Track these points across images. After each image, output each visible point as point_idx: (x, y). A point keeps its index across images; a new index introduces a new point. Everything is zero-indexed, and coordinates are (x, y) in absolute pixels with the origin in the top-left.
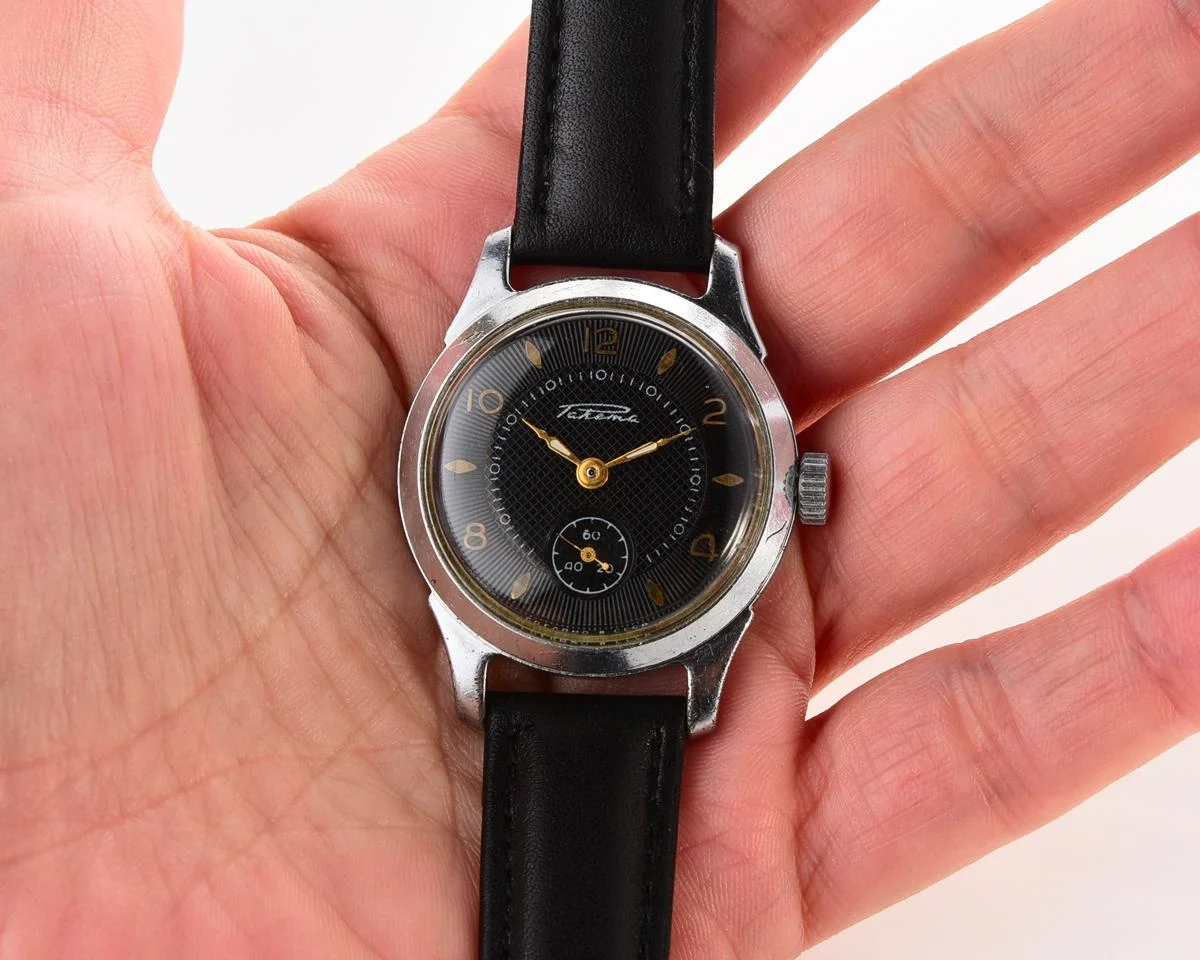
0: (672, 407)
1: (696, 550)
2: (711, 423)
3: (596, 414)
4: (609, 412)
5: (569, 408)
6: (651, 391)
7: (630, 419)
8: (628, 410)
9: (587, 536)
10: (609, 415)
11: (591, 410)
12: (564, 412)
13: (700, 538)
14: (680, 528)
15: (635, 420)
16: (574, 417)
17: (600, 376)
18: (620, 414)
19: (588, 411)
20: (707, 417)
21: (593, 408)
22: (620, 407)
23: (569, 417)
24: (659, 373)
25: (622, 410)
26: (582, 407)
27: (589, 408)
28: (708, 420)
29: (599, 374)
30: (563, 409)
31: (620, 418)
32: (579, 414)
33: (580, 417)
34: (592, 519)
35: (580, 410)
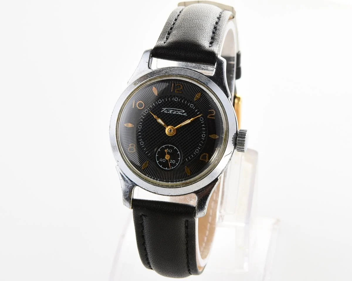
0: (198, 112)
1: (202, 158)
2: (210, 118)
3: (173, 112)
4: (178, 111)
5: (165, 109)
6: (192, 106)
7: (184, 114)
8: (184, 111)
9: (167, 151)
10: (178, 112)
11: (172, 110)
12: (163, 110)
13: (204, 154)
14: (197, 151)
15: (186, 115)
16: (166, 112)
17: (176, 100)
18: (181, 112)
19: (171, 111)
20: (209, 115)
21: (173, 110)
22: (182, 110)
23: (165, 112)
24: (195, 100)
25: (182, 111)
27: (171, 109)
29: (176, 99)
30: (163, 109)
31: (181, 114)
33: (168, 113)
34: (170, 145)
35: (169, 110)
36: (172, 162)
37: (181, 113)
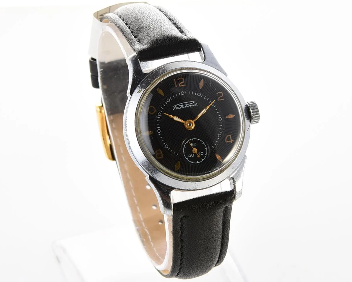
0: (207, 98)
1: (227, 141)
3: (184, 106)
4: (188, 104)
5: (176, 106)
6: (199, 94)
7: (195, 105)
8: (194, 102)
9: (192, 145)
10: (189, 105)
11: (183, 105)
12: (175, 108)
13: (227, 137)
14: (220, 135)
15: (197, 105)
16: (178, 109)
17: (182, 94)
19: (182, 106)
21: (183, 104)
22: (191, 102)
23: (177, 109)
24: (200, 88)
25: (192, 103)
26: (180, 105)
28: (219, 99)
30: (174, 107)
32: (180, 107)
33: (180, 108)
34: (192, 139)
35: (180, 106)
36: (200, 154)
37: (191, 104)
